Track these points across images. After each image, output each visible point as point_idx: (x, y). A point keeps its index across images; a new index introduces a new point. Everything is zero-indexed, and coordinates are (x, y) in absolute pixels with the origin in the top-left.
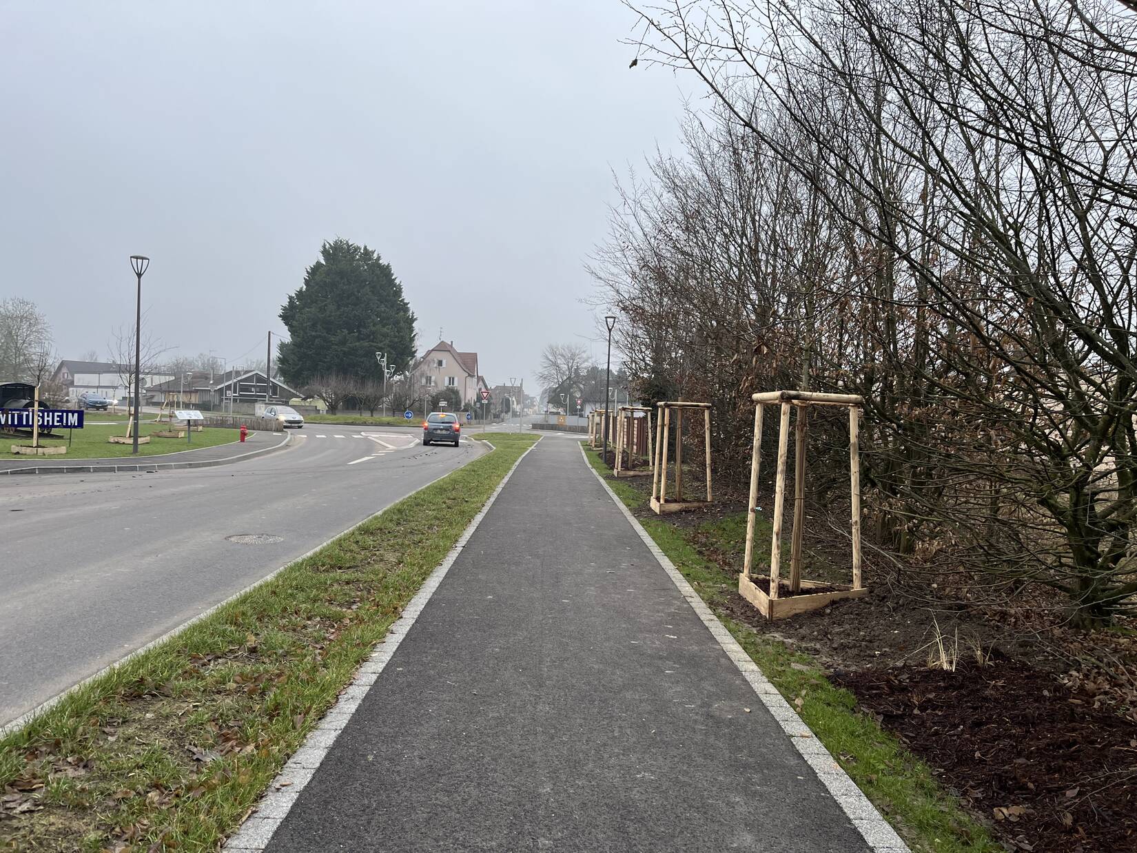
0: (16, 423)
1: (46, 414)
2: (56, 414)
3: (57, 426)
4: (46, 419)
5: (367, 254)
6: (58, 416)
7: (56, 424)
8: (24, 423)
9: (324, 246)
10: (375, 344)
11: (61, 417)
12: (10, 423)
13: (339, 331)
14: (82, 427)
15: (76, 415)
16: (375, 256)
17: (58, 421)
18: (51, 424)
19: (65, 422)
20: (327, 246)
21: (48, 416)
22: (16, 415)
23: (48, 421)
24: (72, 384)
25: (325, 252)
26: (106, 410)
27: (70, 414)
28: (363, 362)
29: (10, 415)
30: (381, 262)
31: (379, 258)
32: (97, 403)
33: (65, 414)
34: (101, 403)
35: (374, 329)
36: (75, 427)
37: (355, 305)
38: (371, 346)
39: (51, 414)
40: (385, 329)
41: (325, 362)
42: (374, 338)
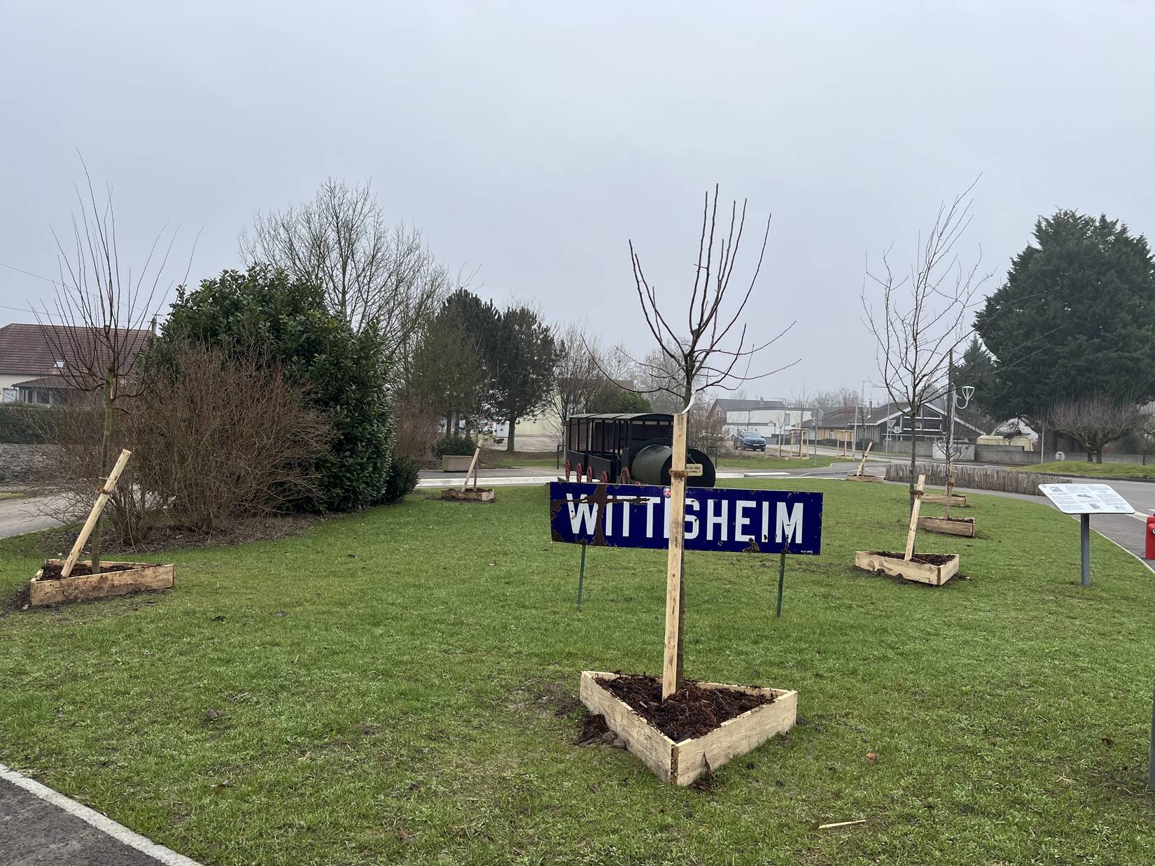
0: (626, 533)
1: (711, 503)
2: (741, 504)
3: (740, 547)
4: (711, 520)
5: (1106, 226)
6: (747, 512)
7: (739, 537)
8: (650, 534)
9: (1039, 226)
10: (1127, 354)
11: (754, 514)
12: (609, 532)
13: (1069, 338)
14: (817, 551)
15: (799, 508)
16: (1118, 228)
17: (746, 530)
18: (724, 537)
19: (765, 530)
20: (1044, 224)
21: (718, 513)
22: (626, 507)
23: (717, 527)
24: (724, 422)
25: (1041, 234)
26: (763, 450)
27: (781, 507)
28: (1107, 382)
29: (609, 507)
30: (1129, 234)
31: (1124, 230)
32: (754, 442)
33: (766, 505)
34: (759, 442)
35: (1123, 332)
36: (795, 548)
37: (1094, 299)
38: (1120, 357)
39: (725, 503)
40: (1143, 331)
41: (1046, 384)
42: (1125, 345)
